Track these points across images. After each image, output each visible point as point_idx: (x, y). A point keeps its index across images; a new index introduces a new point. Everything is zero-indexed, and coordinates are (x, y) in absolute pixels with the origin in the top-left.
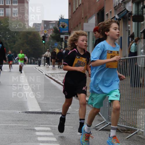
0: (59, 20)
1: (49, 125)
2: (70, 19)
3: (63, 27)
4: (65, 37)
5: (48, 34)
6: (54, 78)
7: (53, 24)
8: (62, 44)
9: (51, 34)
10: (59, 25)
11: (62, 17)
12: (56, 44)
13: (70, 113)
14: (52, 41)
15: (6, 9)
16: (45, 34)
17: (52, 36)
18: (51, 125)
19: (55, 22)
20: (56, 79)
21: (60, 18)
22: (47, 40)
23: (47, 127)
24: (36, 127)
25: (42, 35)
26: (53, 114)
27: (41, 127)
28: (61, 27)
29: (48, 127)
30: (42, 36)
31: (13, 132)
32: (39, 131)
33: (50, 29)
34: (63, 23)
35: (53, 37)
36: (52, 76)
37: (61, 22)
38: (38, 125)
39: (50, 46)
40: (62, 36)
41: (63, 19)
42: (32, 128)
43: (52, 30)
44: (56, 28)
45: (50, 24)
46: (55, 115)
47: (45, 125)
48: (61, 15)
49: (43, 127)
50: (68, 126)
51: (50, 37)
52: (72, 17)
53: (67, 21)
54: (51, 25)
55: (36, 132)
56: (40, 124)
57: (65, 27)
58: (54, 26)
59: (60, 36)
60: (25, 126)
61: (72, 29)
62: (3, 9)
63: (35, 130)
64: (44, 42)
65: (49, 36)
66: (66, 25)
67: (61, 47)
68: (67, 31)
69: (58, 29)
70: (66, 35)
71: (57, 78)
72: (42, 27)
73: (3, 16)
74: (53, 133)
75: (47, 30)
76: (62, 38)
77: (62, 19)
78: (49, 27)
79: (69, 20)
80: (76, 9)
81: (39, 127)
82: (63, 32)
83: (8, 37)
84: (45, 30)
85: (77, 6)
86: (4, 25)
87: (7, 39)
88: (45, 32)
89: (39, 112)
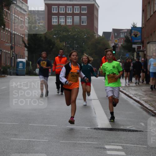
0: (131, 29)
1: (120, 143)
2: (143, 27)
3: (136, 36)
4: (138, 46)
5: (119, 44)
6: (125, 92)
7: (124, 32)
8: (134, 54)
9: (122, 44)
10: (131, 34)
11: (134, 25)
12: (127, 55)
13: (143, 130)
14: (122, 51)
15: (74, 17)
16: (116, 43)
17: (123, 45)
18: (123, 143)
19: (126, 31)
20: (127, 93)
21: (132, 27)
22: (118, 50)
23: (118, 145)
24: (106, 145)
25: (112, 44)
26: (124, 131)
27: (112, 145)
28: (133, 36)
29: (120, 145)
30: (112, 46)
31: (82, 150)
32: (109, 150)
33: (121, 38)
34: (136, 31)
35: (123, 47)
36: (123, 90)
37: (133, 31)
38: (109, 144)
39: (121, 56)
40: (134, 46)
41: (136, 27)
42: (102, 146)
43: (123, 39)
44: (128, 37)
45: (121, 32)
46: (127, 132)
47: (116, 143)
48: (134, 23)
49: (114, 145)
50: (142, 145)
51: (121, 47)
52: (145, 25)
53: (140, 29)
54: (122, 34)
55: (106, 150)
56: (110, 142)
57: (138, 36)
58: (125, 35)
59: (132, 46)
60: (94, 144)
61: (145, 38)
62: (71, 17)
63: (106, 148)
64: (114, 52)
65: (120, 45)
66: (139, 34)
67: (132, 57)
68: (140, 41)
69: (130, 39)
70: (138, 44)
71: (129, 91)
72: (112, 36)
73: (71, 24)
74: (125, 152)
75: (118, 40)
76: (135, 48)
77: (134, 27)
78: (121, 36)
79: (141, 28)
80: (151, 17)
81: (109, 145)
82: (135, 41)
83: (76, 47)
84: (116, 39)
85: (152, 13)
86: (71, 34)
87: (75, 49)
88: (116, 41)
89: (109, 129)
